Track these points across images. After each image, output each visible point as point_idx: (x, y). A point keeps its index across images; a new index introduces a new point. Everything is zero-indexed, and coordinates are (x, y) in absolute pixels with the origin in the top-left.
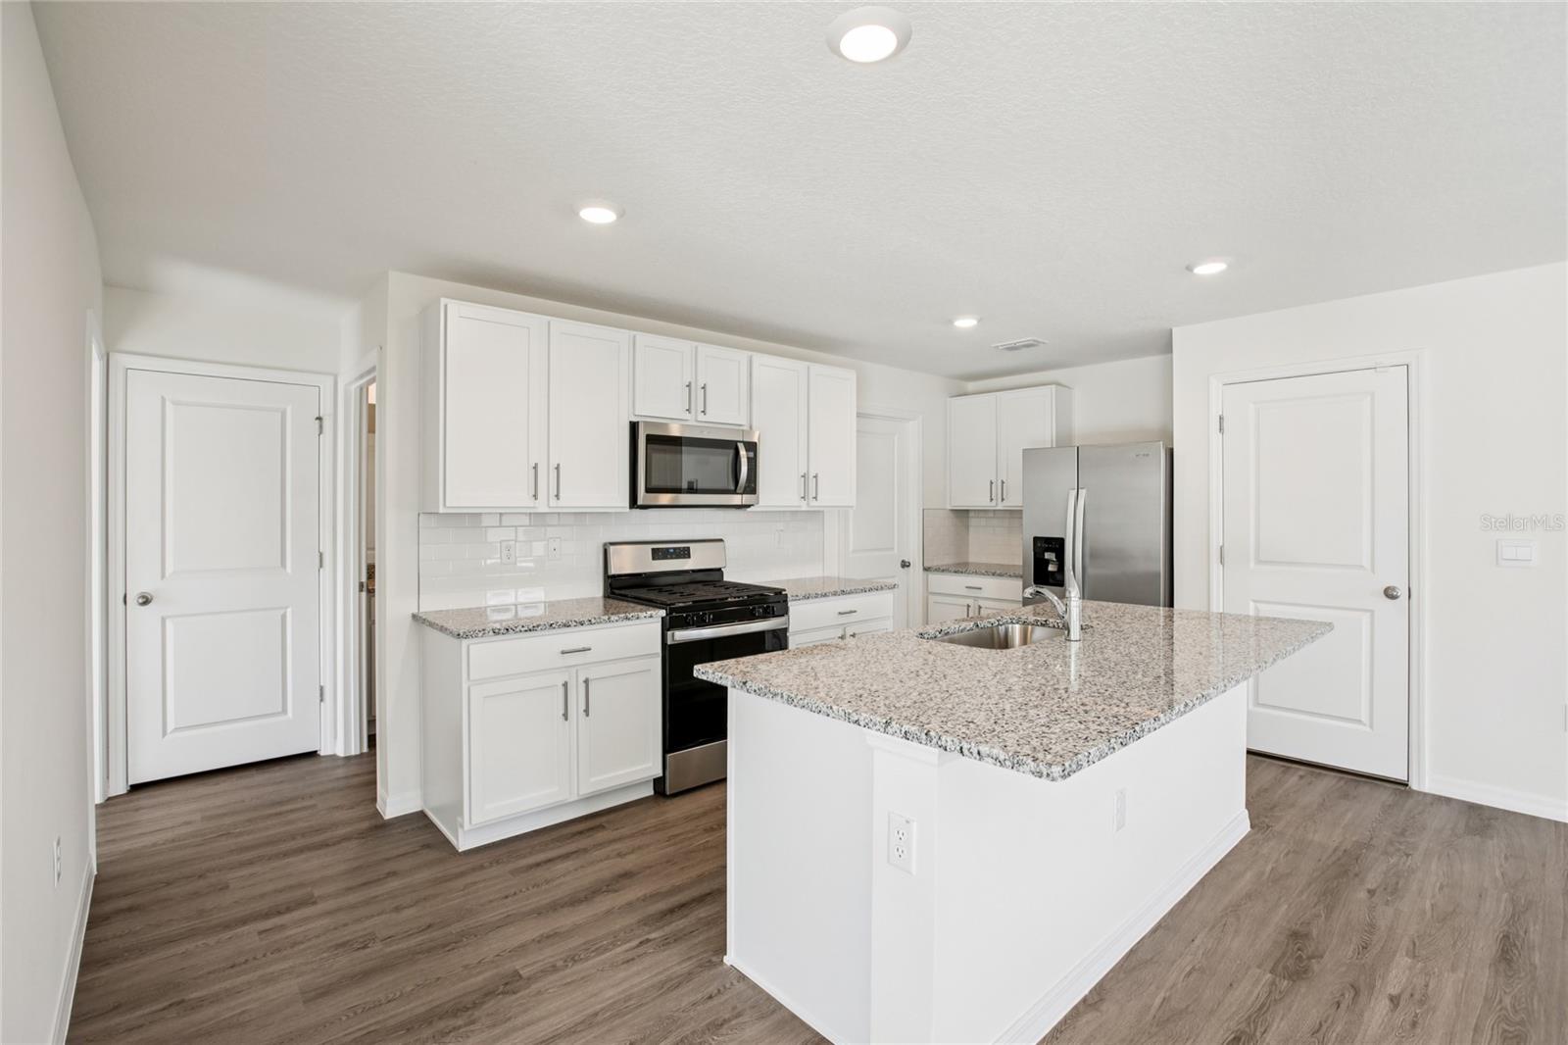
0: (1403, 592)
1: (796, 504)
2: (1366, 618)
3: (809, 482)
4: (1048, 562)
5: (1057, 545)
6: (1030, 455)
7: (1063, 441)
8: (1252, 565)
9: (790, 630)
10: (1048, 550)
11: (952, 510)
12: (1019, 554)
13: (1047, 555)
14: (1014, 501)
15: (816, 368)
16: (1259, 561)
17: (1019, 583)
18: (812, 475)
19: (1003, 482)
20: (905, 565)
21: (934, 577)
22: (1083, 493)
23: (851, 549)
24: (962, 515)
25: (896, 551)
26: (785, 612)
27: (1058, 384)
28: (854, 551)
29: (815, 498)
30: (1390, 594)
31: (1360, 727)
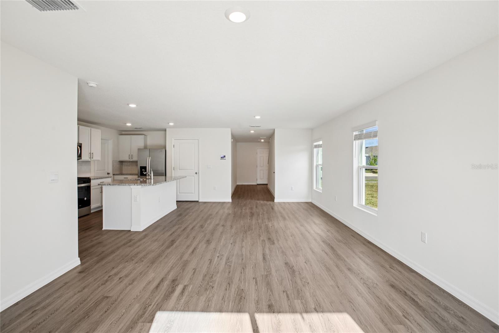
0: (198, 173)
1: (88, 159)
2: (193, 177)
3: (91, 155)
4: (143, 171)
5: (145, 168)
6: (139, 150)
7: (145, 147)
8: (178, 170)
9: (91, 186)
10: (143, 169)
11: (119, 161)
12: (137, 170)
13: (143, 170)
14: (135, 159)
15: (93, 129)
16: (179, 169)
17: (137, 176)
18: (91, 153)
19: (132, 155)
20: (108, 174)
21: (115, 176)
22: (150, 158)
23: (96, 170)
24: (121, 162)
25: (106, 170)
26: (90, 182)
27: (144, 135)
28: (97, 170)
29: (93, 158)
30: (196, 173)
31: (193, 194)
